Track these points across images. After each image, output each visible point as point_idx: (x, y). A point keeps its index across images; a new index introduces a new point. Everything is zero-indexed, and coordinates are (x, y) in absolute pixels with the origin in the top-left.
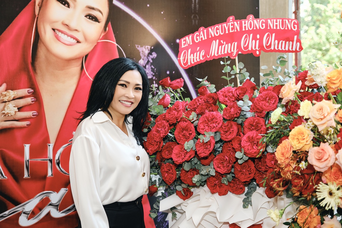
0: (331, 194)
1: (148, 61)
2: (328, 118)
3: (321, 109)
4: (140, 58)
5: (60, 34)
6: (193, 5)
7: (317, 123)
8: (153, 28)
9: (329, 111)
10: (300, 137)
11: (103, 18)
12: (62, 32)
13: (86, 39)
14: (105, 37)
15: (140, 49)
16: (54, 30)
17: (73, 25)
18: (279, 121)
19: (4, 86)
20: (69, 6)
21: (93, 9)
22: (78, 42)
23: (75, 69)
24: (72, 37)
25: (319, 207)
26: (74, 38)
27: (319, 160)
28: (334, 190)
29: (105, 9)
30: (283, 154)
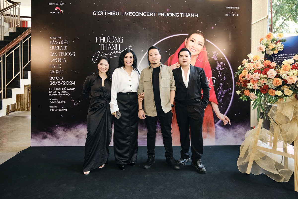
0: (250, 85)
1: (216, 55)
2: (251, 67)
3: (249, 65)
4: (213, 55)
5: (191, 49)
6: (229, 39)
7: (248, 68)
8: (217, 46)
9: (251, 65)
10: (245, 72)
11: (203, 44)
12: (192, 49)
13: (198, 50)
14: (203, 49)
15: (213, 52)
16: (190, 48)
17: (195, 47)
18: (240, 69)
19: (177, 63)
20: (194, 42)
21: (200, 42)
22: (196, 51)
23: (195, 58)
24: (194, 50)
25: (249, 89)
26: (195, 50)
27: (248, 77)
28: (251, 84)
29: (203, 42)
30: (240, 77)
